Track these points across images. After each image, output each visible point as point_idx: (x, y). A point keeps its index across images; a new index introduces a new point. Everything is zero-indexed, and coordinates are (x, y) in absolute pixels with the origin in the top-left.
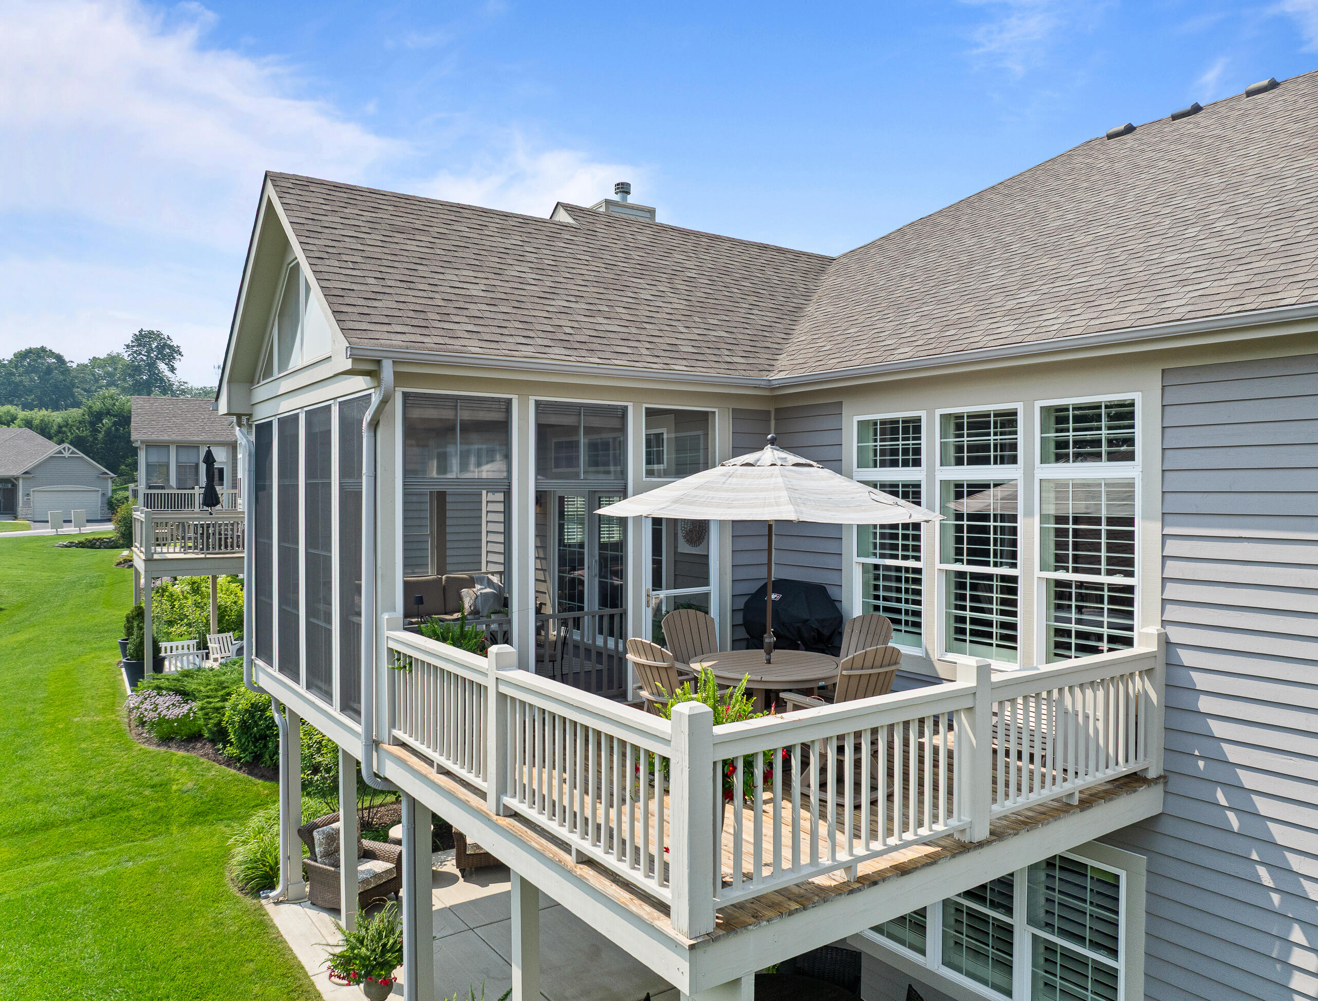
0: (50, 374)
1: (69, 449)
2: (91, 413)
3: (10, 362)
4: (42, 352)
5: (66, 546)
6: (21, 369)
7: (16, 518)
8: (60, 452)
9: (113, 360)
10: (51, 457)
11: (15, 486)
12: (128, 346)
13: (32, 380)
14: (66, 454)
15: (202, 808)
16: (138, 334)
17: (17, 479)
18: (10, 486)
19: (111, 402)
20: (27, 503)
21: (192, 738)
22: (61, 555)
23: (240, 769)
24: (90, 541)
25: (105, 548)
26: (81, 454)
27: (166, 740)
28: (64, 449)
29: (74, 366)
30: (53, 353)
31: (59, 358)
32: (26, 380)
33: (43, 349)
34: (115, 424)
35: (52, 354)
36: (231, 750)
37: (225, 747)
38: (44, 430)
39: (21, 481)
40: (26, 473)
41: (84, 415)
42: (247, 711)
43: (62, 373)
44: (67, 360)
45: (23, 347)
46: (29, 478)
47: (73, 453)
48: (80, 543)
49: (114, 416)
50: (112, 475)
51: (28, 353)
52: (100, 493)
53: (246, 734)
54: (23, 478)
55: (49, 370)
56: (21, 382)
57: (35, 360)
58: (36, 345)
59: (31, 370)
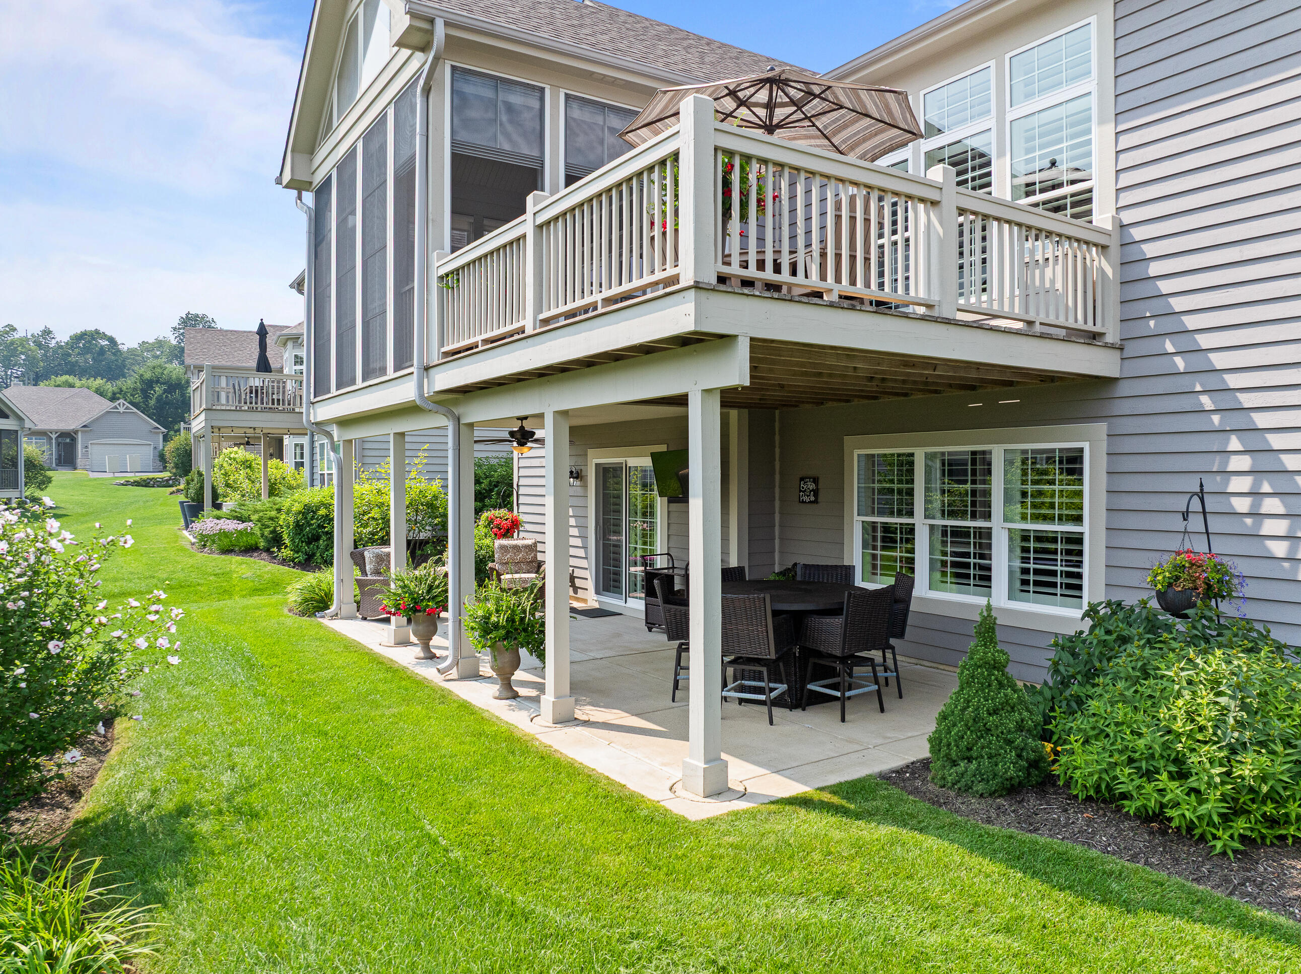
0: (103, 355)
1: (124, 404)
2: (143, 381)
3: (67, 343)
4: (96, 334)
5: (123, 485)
6: (77, 350)
7: (75, 469)
8: (116, 408)
9: (160, 344)
10: (108, 412)
11: (74, 440)
12: (175, 329)
13: (86, 361)
14: (121, 410)
15: (261, 587)
16: (184, 316)
17: (76, 432)
18: (68, 440)
19: (160, 371)
20: (86, 455)
21: (250, 550)
22: (118, 490)
23: (294, 567)
24: (144, 481)
25: (158, 486)
26: (135, 410)
27: (227, 551)
28: (119, 404)
29: (126, 349)
30: (106, 335)
31: (112, 340)
32: (81, 360)
33: (97, 332)
34: (165, 391)
35: (104, 336)
36: (286, 553)
37: (279, 550)
38: (100, 392)
39: (80, 434)
40: (84, 426)
41: (136, 383)
42: (300, 512)
43: (114, 354)
44: (119, 342)
45: (78, 330)
46: (86, 432)
47: (127, 408)
48: (135, 482)
49: (164, 384)
50: (163, 430)
51: (82, 336)
52: (152, 447)
53: (300, 534)
54: (82, 432)
55: (102, 351)
56: (77, 362)
57: (90, 342)
58: (91, 328)
59: (86, 350)
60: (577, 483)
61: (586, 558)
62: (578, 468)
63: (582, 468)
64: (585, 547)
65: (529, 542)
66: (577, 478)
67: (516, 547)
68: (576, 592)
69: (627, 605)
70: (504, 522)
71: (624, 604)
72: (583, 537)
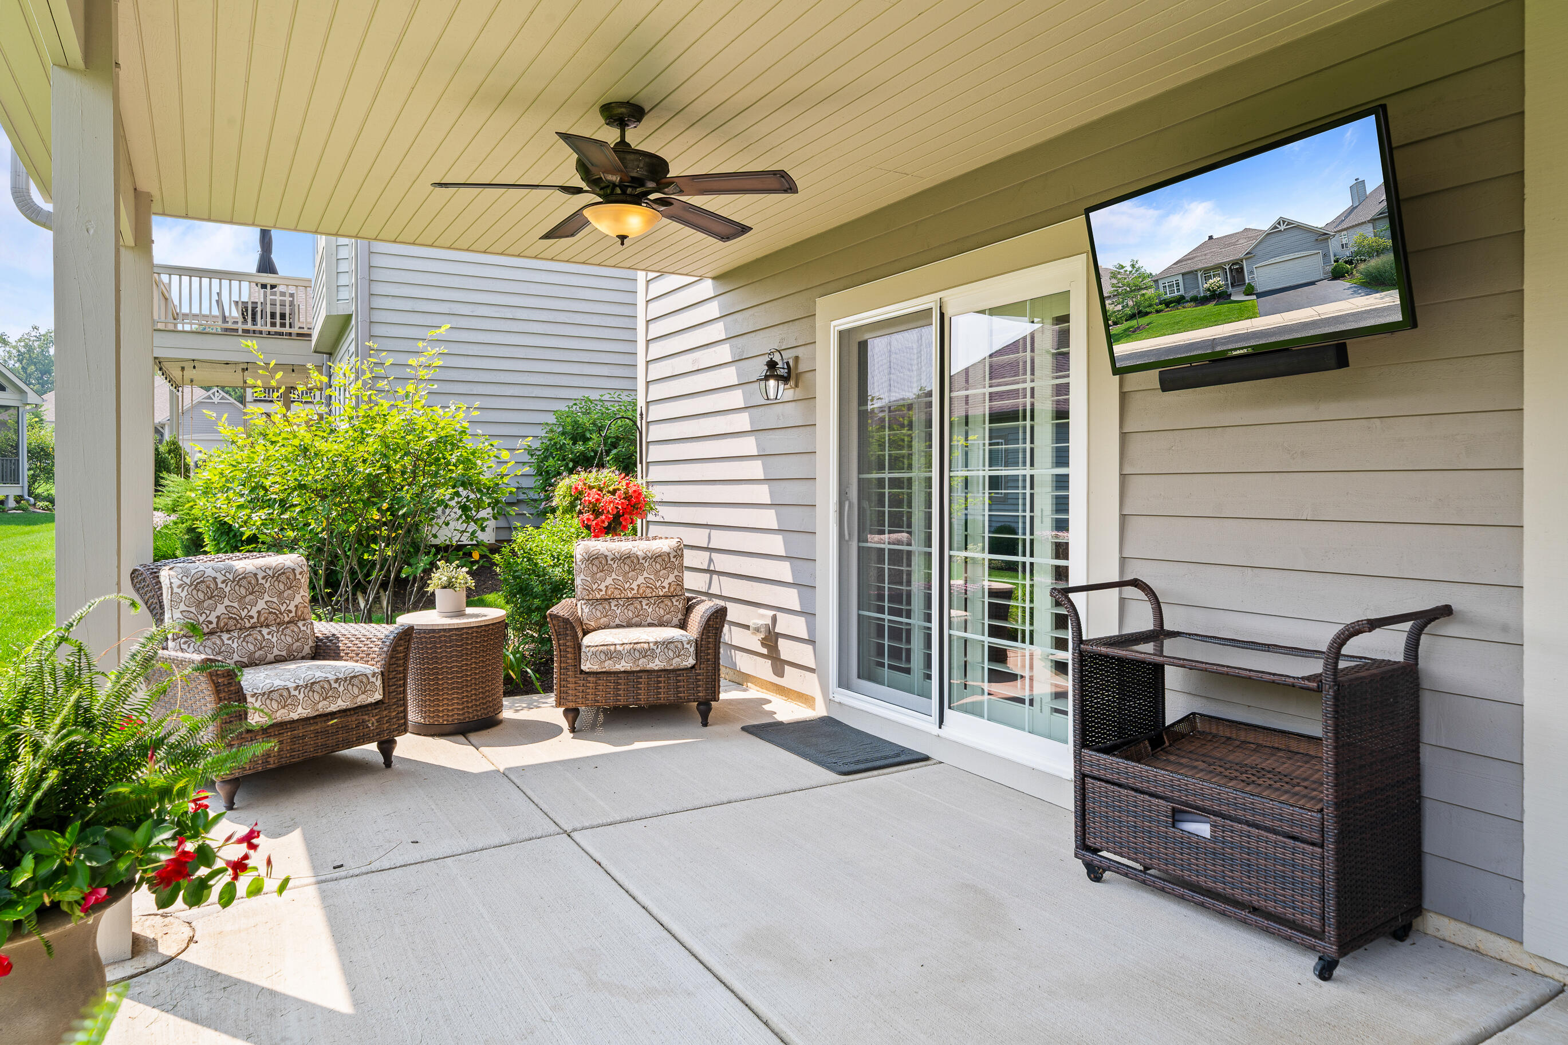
8: (210, 398)
14: (216, 400)
60: (786, 392)
61: (811, 642)
62: (788, 355)
63: (800, 352)
64: (808, 614)
65: (664, 545)
66: (786, 379)
67: (627, 559)
68: (779, 672)
69: (945, 731)
70: (608, 497)
71: (934, 729)
72: (805, 587)
